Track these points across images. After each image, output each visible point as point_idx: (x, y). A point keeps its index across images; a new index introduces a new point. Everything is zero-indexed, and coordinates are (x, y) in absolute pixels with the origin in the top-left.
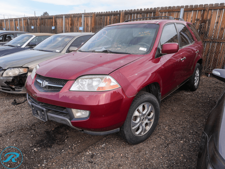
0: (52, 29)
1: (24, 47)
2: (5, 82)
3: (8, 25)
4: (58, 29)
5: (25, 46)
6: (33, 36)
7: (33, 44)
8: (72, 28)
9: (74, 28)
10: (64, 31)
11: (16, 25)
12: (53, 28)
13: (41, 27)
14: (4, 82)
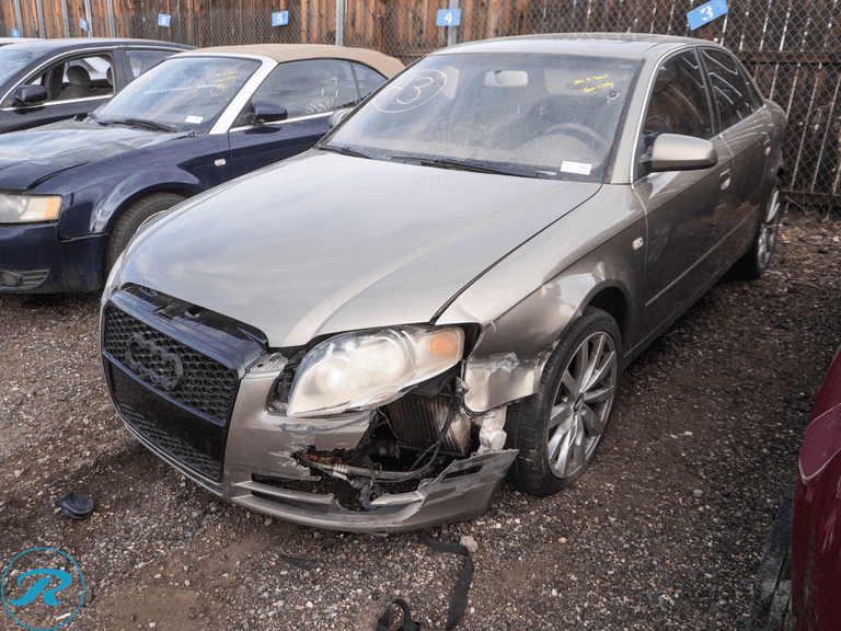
0: (274, 24)
1: (224, 131)
2: (295, 456)
3: (30, 12)
4: (304, 24)
5: (232, 126)
6: (260, 62)
7: (269, 111)
8: (389, 16)
9: (401, 17)
10: (339, 36)
11: (75, 10)
12: (280, 18)
13: (206, 17)
14: (287, 454)
